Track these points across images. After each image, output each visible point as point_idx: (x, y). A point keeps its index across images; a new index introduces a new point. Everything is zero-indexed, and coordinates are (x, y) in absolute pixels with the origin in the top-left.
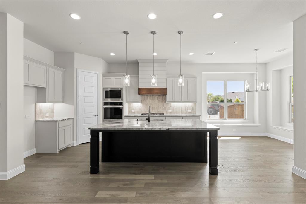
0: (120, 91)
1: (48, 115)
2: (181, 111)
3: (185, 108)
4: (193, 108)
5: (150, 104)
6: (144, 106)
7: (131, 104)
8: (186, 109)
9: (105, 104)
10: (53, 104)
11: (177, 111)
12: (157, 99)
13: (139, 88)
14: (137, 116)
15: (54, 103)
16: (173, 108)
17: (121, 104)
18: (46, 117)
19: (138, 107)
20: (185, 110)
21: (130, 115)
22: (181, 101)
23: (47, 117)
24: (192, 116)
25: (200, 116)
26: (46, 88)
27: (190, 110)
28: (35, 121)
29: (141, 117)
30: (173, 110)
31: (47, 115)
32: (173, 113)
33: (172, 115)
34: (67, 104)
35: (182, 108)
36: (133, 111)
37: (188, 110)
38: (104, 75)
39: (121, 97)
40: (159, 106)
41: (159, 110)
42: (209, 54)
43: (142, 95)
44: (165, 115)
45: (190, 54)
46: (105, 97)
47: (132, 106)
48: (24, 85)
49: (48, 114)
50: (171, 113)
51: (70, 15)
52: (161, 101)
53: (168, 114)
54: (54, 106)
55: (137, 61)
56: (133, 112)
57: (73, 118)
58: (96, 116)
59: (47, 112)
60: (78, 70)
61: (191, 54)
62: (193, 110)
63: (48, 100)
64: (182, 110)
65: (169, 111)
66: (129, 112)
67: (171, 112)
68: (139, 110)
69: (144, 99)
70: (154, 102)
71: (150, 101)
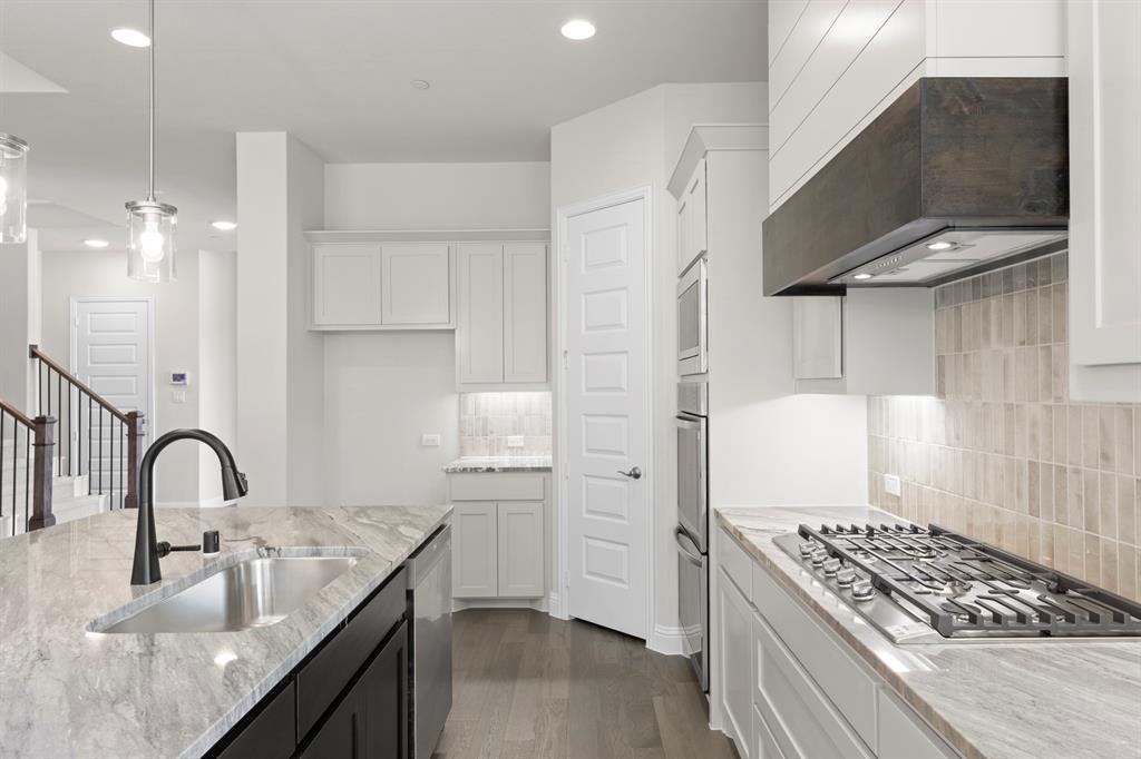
1: (521, 444)
18: (511, 448)
23: (515, 450)
31: (516, 440)
49: (521, 437)
59: (518, 431)
60: (561, 215)
63: (460, 381)
68: (928, 484)
69: (959, 348)
70: (1048, 365)
71: (1006, 362)
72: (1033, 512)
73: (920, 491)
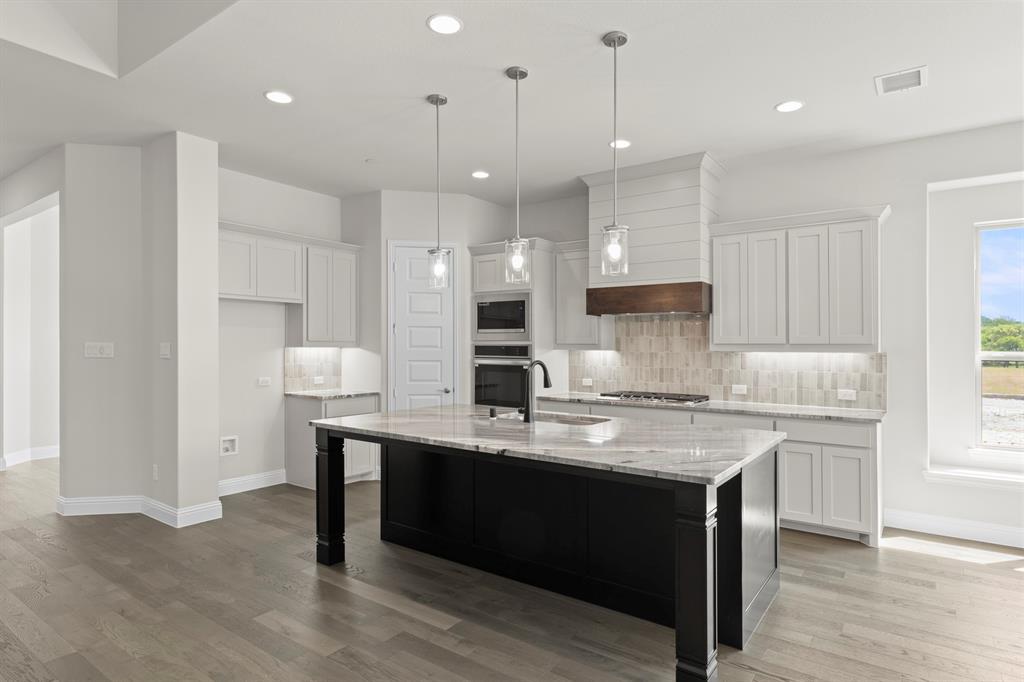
0: (523, 303)
1: (322, 382)
2: (795, 389)
3: (821, 377)
4: (864, 377)
5: (651, 354)
6: (627, 363)
7: (579, 354)
8: (827, 382)
9: (480, 351)
10: (336, 349)
11: (775, 389)
12: (681, 334)
13: (588, 290)
14: (579, 401)
15: (341, 348)
16: (757, 374)
17: (524, 351)
18: (316, 385)
19: (604, 364)
20: (820, 386)
21: (577, 395)
22: (784, 341)
23: (318, 386)
24: (829, 418)
25: (880, 421)
26: (301, 305)
27: (847, 386)
28: (286, 395)
29: (593, 407)
30: (756, 384)
31: (319, 380)
32: (756, 400)
33: (751, 405)
34: (367, 349)
35: (800, 377)
36: (587, 382)
37: (835, 387)
38: (475, 251)
39: (524, 327)
40: (687, 365)
41: (687, 383)
42: (891, 84)
43: (620, 318)
44: (715, 402)
45: (781, 108)
46: (479, 328)
47: (584, 361)
48: (220, 299)
49: (322, 378)
50: (744, 397)
51: (265, 94)
52: (699, 342)
53: (734, 404)
54: (339, 356)
55: (582, 181)
56: (587, 387)
57: (377, 394)
58: (447, 392)
59: (320, 373)
60: (391, 244)
61: (790, 107)
62: (864, 386)
63: (307, 339)
64: (800, 387)
65: (734, 386)
66: (574, 384)
67: (745, 392)
68: (610, 379)
69: (628, 334)
70: (668, 344)
71: (651, 341)
72: (661, 380)
73: (605, 383)
